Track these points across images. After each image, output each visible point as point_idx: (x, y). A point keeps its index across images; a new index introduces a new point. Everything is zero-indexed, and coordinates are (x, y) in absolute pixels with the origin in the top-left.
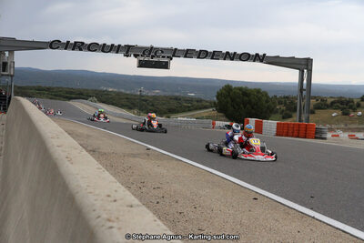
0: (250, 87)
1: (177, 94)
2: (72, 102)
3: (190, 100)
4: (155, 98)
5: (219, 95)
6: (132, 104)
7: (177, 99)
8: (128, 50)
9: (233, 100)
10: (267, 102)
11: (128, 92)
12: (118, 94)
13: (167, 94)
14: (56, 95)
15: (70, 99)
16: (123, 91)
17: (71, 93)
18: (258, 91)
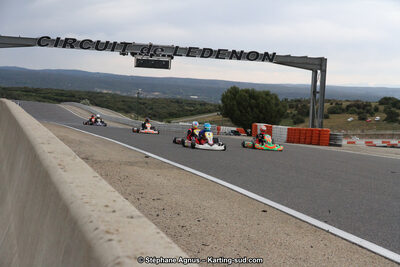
0: (257, 89)
1: (179, 97)
2: (62, 106)
3: (192, 103)
4: (154, 101)
5: (224, 99)
6: (130, 107)
7: (178, 101)
8: (124, 48)
9: (239, 104)
10: (277, 105)
11: (125, 94)
12: (114, 96)
13: (167, 96)
14: (44, 98)
15: (60, 101)
16: (118, 93)
17: (62, 95)
18: (267, 94)
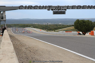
7: (56, 25)
11: (41, 24)
14: (20, 27)
17: (24, 25)
18: (88, 21)
